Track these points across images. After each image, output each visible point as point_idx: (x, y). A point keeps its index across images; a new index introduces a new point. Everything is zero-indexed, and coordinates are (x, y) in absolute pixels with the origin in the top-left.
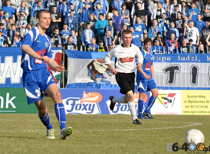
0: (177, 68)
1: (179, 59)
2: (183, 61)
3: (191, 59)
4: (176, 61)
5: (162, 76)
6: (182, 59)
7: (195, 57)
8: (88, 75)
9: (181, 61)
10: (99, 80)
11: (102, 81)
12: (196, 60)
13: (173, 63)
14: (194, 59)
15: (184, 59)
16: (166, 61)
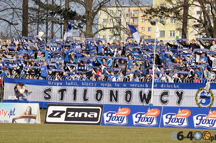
0: (65, 90)
1: (67, 84)
2: (69, 86)
3: (73, 84)
4: (65, 85)
5: (57, 95)
6: (68, 84)
7: (75, 83)
8: (15, 95)
9: (68, 86)
10: (20, 98)
11: (22, 99)
12: (76, 85)
13: (63, 87)
14: (75, 84)
15: (69, 84)
16: (59, 85)
